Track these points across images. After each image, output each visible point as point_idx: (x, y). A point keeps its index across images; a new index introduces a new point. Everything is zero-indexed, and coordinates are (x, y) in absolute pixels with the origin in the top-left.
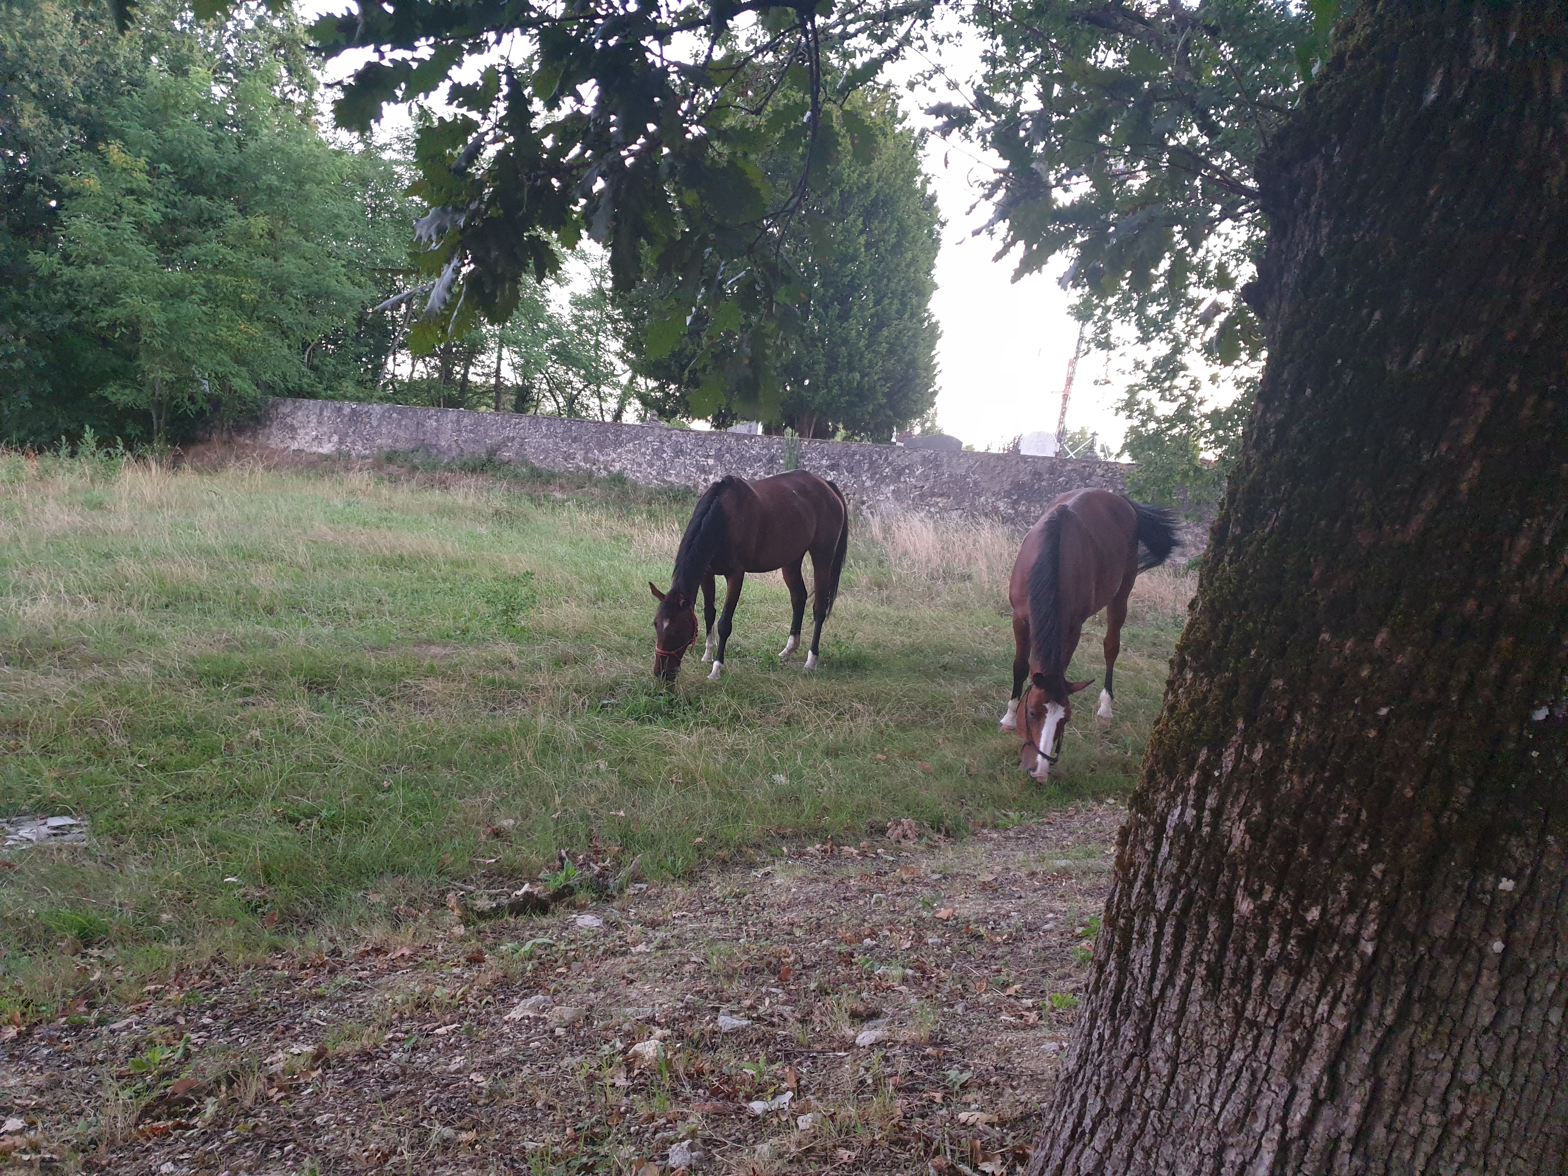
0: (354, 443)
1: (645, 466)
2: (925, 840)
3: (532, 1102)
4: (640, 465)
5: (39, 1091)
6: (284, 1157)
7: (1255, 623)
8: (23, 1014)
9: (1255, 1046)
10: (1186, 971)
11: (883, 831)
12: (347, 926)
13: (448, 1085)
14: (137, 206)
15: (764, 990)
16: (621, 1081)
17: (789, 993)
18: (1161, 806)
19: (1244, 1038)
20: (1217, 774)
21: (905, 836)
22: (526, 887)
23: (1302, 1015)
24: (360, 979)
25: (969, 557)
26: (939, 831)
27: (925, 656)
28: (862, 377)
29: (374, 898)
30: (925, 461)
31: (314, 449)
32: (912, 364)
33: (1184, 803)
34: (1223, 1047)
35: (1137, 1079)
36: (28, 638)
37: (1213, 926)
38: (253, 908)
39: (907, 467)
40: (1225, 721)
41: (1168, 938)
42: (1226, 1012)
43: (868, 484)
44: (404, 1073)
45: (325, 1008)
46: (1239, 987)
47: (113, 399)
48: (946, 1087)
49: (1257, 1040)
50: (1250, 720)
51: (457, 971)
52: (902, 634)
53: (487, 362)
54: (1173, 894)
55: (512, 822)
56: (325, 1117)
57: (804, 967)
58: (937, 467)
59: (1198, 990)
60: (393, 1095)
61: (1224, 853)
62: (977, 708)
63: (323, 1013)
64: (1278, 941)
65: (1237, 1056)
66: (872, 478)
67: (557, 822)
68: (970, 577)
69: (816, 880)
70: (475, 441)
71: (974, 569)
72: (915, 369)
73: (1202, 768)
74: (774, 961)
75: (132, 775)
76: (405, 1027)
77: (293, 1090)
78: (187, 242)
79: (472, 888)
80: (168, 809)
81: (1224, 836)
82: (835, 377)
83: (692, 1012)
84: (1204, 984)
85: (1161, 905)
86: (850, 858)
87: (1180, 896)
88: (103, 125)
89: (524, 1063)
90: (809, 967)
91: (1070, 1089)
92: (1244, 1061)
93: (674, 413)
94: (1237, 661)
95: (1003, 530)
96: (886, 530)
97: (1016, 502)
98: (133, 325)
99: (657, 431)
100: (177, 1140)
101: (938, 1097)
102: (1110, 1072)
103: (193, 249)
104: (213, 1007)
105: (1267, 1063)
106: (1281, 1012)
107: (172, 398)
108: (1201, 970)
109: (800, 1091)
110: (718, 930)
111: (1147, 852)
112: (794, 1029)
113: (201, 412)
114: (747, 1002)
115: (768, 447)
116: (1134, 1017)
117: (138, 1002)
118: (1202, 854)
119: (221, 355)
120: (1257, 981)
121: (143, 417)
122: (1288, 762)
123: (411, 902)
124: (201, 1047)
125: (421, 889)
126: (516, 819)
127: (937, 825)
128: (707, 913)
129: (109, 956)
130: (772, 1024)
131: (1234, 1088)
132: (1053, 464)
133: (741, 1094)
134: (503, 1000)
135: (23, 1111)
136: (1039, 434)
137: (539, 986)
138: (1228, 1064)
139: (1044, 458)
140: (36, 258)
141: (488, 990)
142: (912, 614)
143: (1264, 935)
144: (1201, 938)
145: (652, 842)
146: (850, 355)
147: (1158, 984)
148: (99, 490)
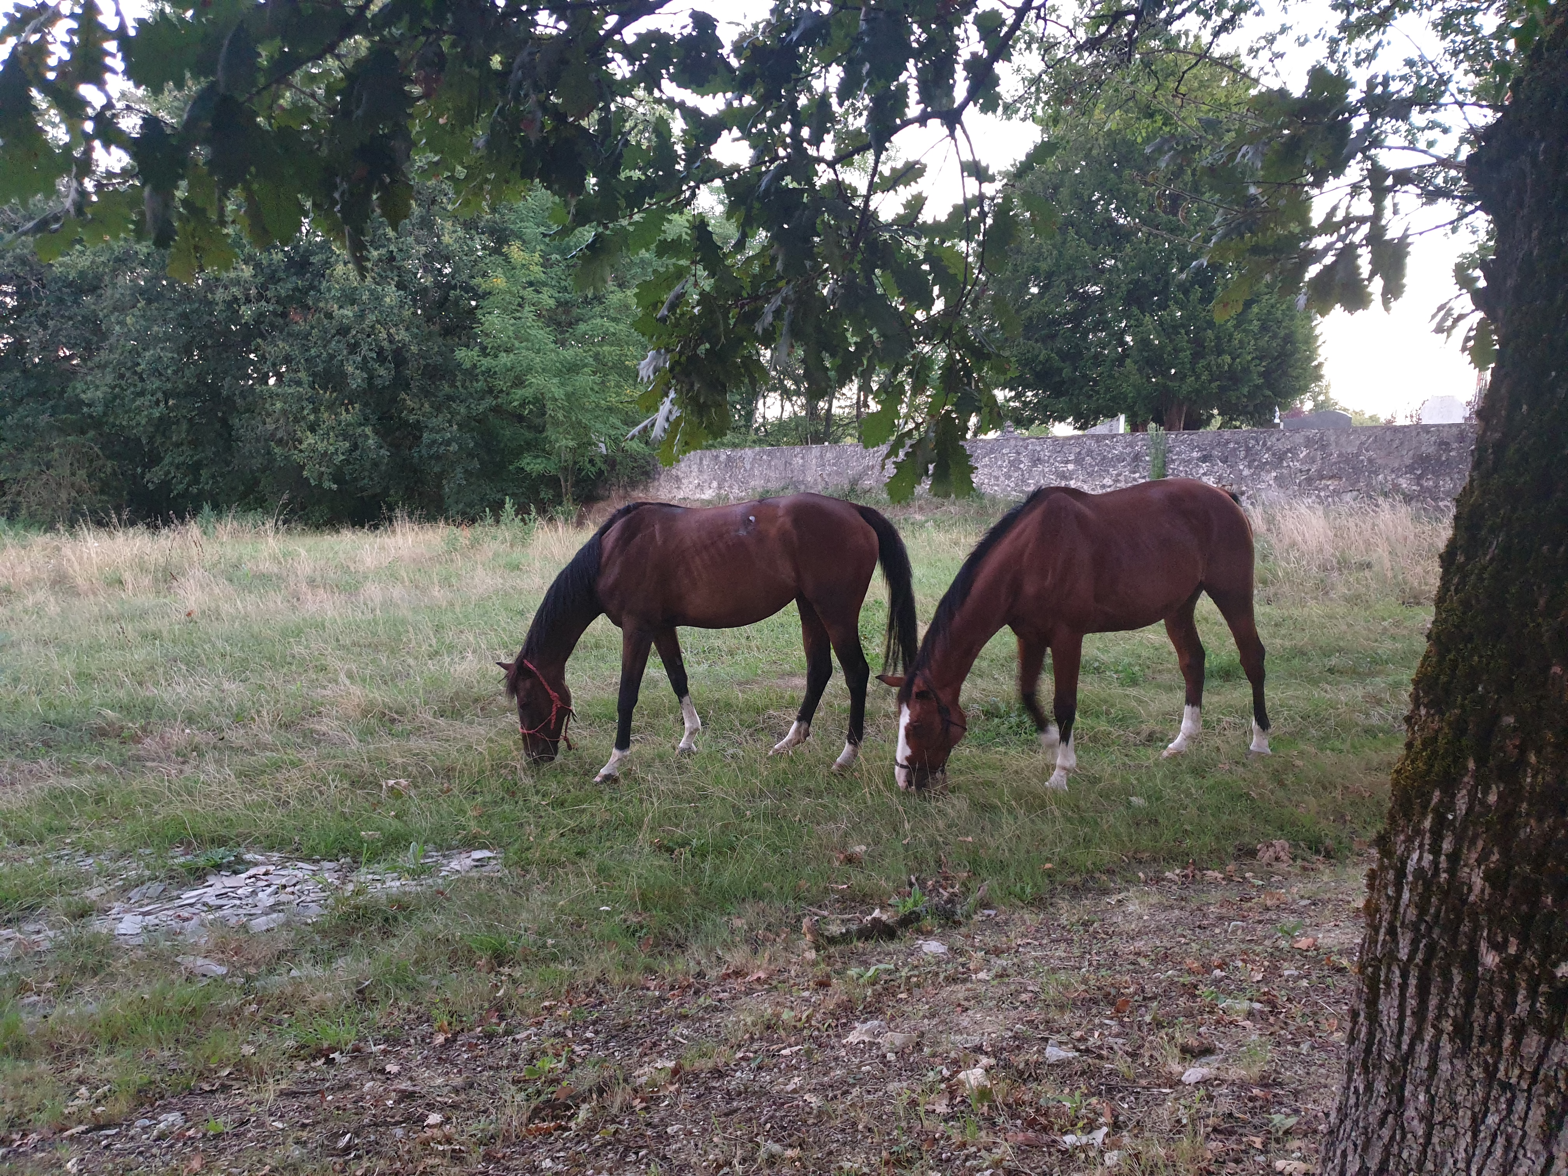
0: (731, 487)
1: (1002, 478)
2: (1299, 862)
3: (854, 1124)
4: (997, 478)
5: (457, 1091)
6: (639, 1161)
7: (1481, 657)
8: (450, 1024)
9: (1510, 1111)
10: (1433, 1026)
11: (1252, 853)
12: (713, 949)
13: (783, 1104)
14: (535, 295)
15: (1097, 1021)
16: (942, 1108)
17: (1122, 1024)
18: (1400, 849)
19: (1497, 1100)
20: (1450, 817)
21: (1277, 859)
22: (877, 913)
23: (1556, 1079)
24: (720, 1000)
25: (1367, 543)
26: (1318, 852)
27: (1309, 660)
28: (1233, 359)
29: (738, 923)
30: (1309, 442)
31: (698, 496)
32: (1289, 339)
33: (1421, 846)
34: (1477, 1110)
35: (1392, 1138)
36: (457, 693)
37: (1457, 979)
38: (631, 932)
39: (1289, 450)
40: (1455, 761)
41: (1412, 990)
42: (1478, 1072)
43: (1246, 472)
44: (746, 1091)
45: (688, 1027)
46: (1488, 1046)
47: (528, 469)
48: (1269, 1132)
49: (1510, 1103)
50: (1481, 762)
51: (806, 994)
52: (1283, 637)
53: (849, 394)
54: (1415, 943)
55: (864, 848)
56: (676, 1127)
57: (1145, 999)
58: (1323, 447)
59: (1446, 1048)
60: (736, 1111)
61: (1464, 902)
62: (1367, 715)
63: (685, 1032)
64: (1526, 998)
65: (1492, 1120)
66: (1250, 467)
67: (907, 847)
68: (1369, 566)
69: (1171, 907)
70: (838, 473)
71: (1373, 557)
72: (1293, 343)
73: (1435, 810)
74: (1113, 992)
75: (535, 810)
76: (755, 1046)
77: (652, 1101)
78: (578, 320)
79: (826, 913)
80: (563, 842)
81: (1464, 883)
82: (1202, 363)
83: (1020, 1042)
84: (1451, 1040)
85: (1403, 955)
86: (1215, 884)
87: (1422, 945)
88: (505, 229)
89: (854, 1085)
90: (1150, 999)
91: (1333, 1144)
92: (1499, 1125)
93: (1031, 421)
94: (1464, 699)
95: (1404, 510)
96: (1270, 520)
97: (1419, 478)
98: (539, 401)
99: (1012, 442)
100: (556, 1140)
101: (1258, 1142)
102: (1365, 1128)
103: (582, 327)
104: (594, 1023)
105: (1522, 1129)
106: (1535, 1074)
107: (575, 463)
108: (1447, 1026)
109: (1116, 1126)
110: (1060, 959)
111: (1389, 898)
112: (1121, 1064)
113: (601, 472)
114: (1077, 1034)
115: (1131, 445)
116: (1385, 1072)
117: (536, 1016)
118: (1442, 902)
119: (613, 420)
120: (1507, 1041)
121: (553, 482)
122: (1525, 805)
123: (768, 928)
124: (584, 1058)
125: (779, 914)
126: (868, 845)
127: (1315, 846)
128: (1052, 941)
129: (517, 974)
130: (1100, 1057)
131: (1489, 1152)
132: (1461, 432)
133: (1056, 1127)
134: (845, 1024)
135: (442, 1108)
136: (1442, 399)
137: (880, 1011)
138: (1482, 1128)
139: (1451, 426)
140: (461, 354)
141: (832, 1014)
142: (1296, 612)
143: (1511, 990)
144: (1446, 991)
145: (1001, 867)
146: (1218, 338)
147: (1406, 1039)
148: (516, 554)
